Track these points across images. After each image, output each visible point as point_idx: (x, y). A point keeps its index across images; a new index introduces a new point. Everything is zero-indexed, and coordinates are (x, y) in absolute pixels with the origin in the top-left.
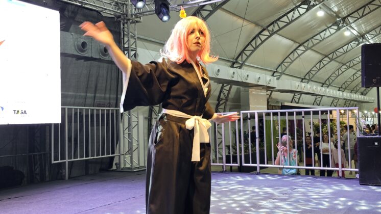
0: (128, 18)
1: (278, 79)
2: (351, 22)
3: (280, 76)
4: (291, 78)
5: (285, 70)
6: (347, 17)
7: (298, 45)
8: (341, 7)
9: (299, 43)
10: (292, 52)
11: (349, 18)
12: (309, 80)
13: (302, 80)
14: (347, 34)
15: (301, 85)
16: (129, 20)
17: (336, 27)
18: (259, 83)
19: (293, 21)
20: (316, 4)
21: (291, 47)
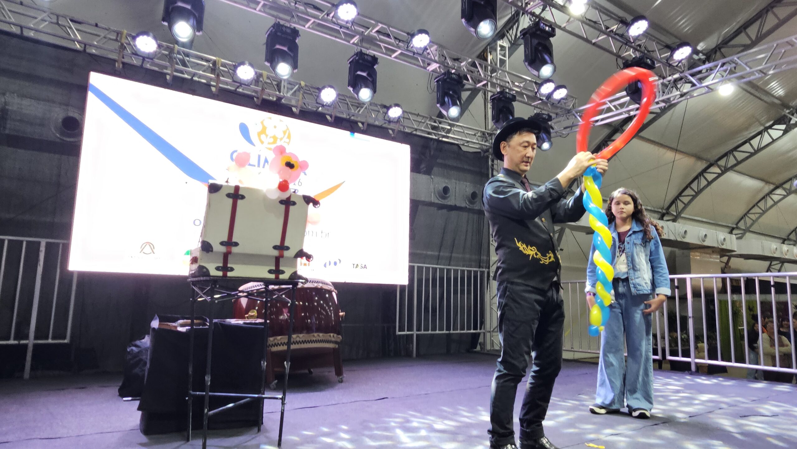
1: (739, 238)
3: (744, 234)
5: (751, 226)
7: (772, 186)
9: (774, 184)
10: (763, 198)
15: (781, 249)
18: (706, 244)
19: (760, 150)
21: (761, 190)
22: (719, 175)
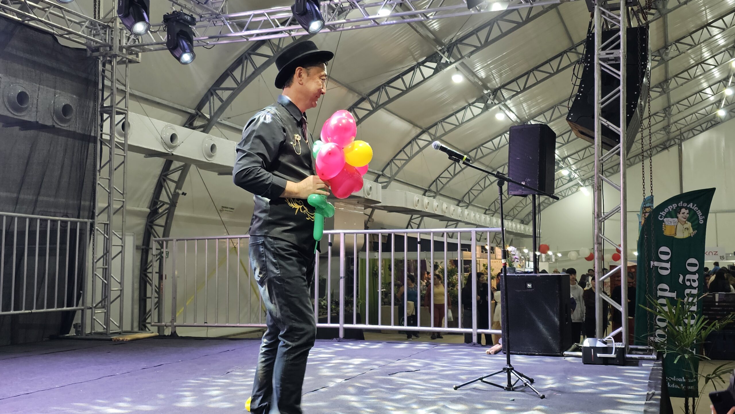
0: (113, 53)
1: (384, 187)
2: (506, 98)
3: (388, 183)
4: (406, 187)
5: (396, 173)
6: (500, 88)
7: (419, 131)
8: (491, 70)
9: (421, 128)
10: (410, 142)
11: (503, 91)
12: (437, 194)
13: (425, 192)
14: (500, 117)
15: (423, 201)
16: (115, 56)
17: (482, 105)
19: (411, 88)
20: (450, 62)
21: (408, 133)
22: (371, 113)
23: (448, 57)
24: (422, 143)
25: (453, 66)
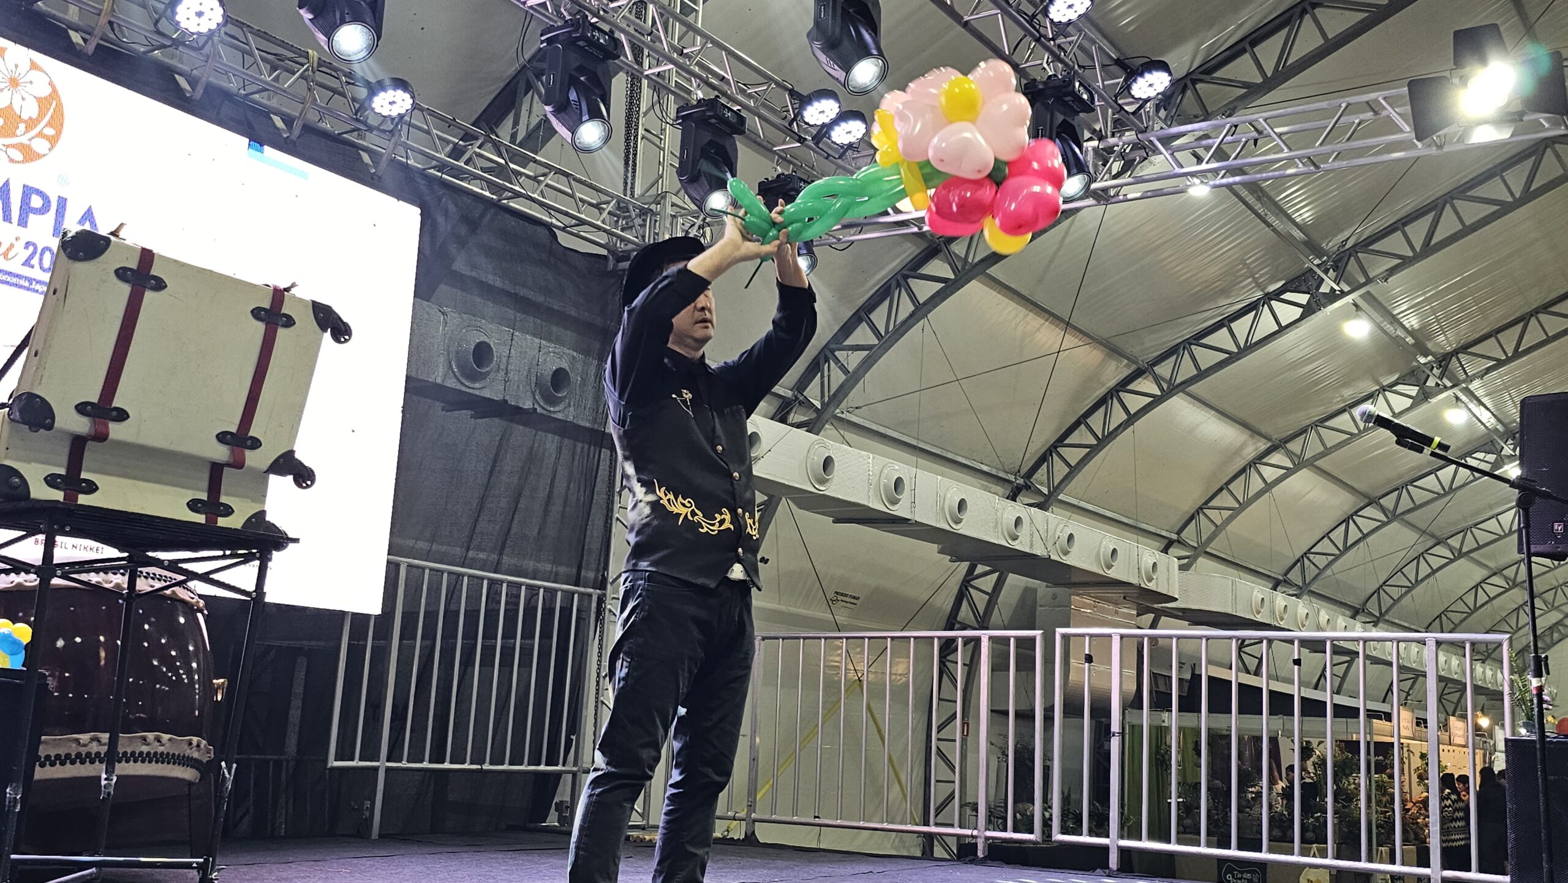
1: (1183, 568)
2: (1471, 374)
3: (1193, 559)
4: (1231, 570)
9: (1267, 438)
10: (1243, 471)
12: (1303, 590)
13: (1276, 584)
14: (1457, 417)
17: (1413, 391)
18: (1113, 574)
19: (1250, 347)
20: (1342, 291)
21: (1238, 451)
22: (1157, 401)
23: (1337, 281)
24: (1270, 473)
25: (1349, 299)
